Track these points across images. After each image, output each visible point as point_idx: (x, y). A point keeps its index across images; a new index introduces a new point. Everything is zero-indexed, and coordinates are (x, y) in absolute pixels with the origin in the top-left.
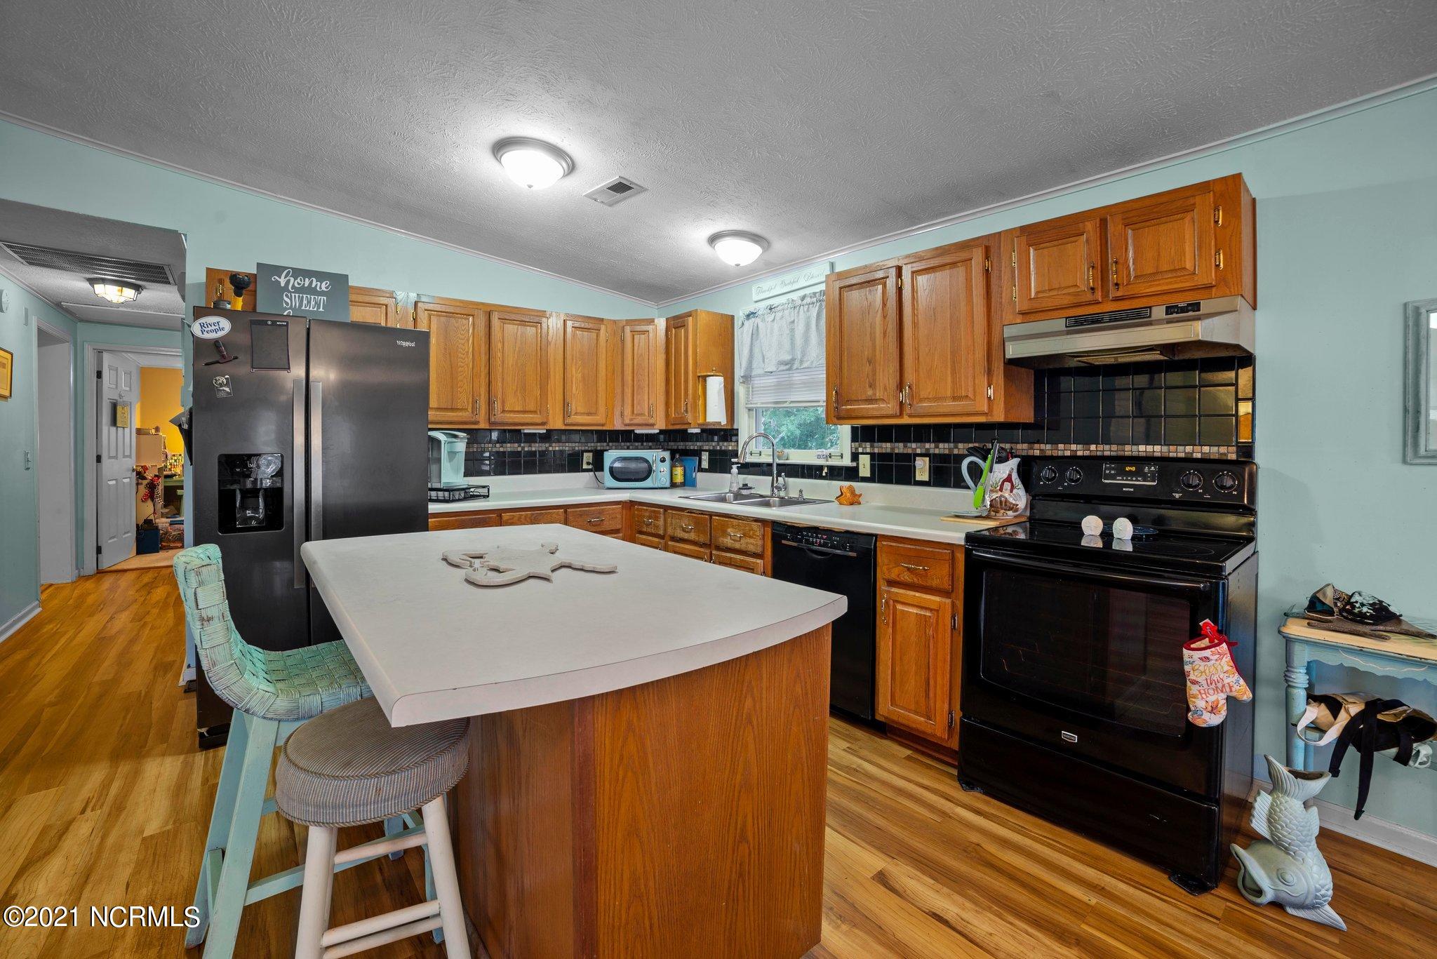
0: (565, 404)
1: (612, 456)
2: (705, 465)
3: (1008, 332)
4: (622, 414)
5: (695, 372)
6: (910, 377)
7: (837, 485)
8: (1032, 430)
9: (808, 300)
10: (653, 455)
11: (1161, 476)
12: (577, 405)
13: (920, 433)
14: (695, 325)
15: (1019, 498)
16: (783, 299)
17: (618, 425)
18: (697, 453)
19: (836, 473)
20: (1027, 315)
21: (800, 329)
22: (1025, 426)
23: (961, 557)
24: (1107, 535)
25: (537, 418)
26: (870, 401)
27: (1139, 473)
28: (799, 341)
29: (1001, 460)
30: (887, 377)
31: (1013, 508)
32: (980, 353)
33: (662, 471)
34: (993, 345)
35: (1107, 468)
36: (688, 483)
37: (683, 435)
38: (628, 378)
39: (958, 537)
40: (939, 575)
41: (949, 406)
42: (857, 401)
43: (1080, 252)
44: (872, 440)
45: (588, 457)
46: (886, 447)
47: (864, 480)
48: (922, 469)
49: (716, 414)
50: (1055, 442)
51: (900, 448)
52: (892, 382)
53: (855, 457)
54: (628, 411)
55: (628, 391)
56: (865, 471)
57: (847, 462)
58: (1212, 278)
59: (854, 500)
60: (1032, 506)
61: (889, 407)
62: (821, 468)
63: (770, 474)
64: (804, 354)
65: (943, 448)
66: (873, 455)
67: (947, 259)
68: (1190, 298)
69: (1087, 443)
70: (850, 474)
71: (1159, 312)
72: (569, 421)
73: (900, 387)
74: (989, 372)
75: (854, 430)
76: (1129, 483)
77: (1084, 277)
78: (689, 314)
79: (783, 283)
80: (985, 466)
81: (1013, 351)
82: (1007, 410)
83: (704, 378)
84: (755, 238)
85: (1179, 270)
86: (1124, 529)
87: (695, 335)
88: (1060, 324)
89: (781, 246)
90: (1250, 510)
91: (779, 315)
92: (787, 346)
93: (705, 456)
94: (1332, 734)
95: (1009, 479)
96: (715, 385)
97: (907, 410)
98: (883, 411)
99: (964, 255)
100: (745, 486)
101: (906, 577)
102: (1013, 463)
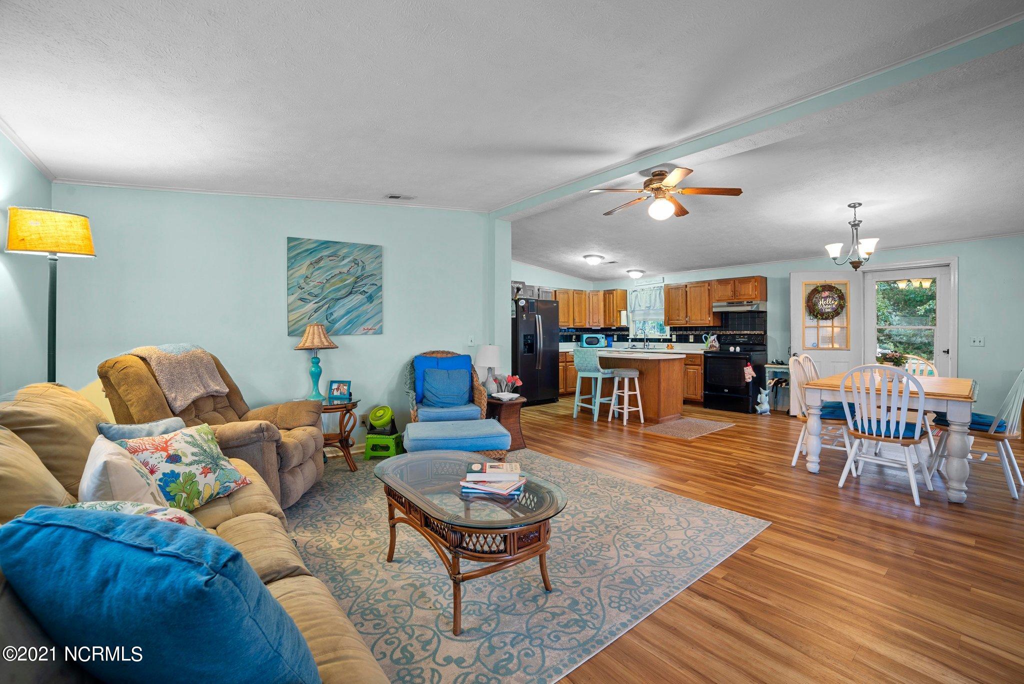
0: (574, 319)
1: (585, 336)
2: (615, 339)
3: (714, 304)
4: (589, 323)
5: (617, 309)
6: (689, 314)
7: (666, 344)
8: (720, 328)
9: (656, 288)
10: (599, 336)
11: (748, 338)
12: (577, 320)
13: (691, 329)
14: (617, 294)
15: (717, 344)
16: (647, 287)
17: (588, 326)
18: (613, 336)
19: (665, 341)
20: (718, 301)
21: (653, 297)
22: (718, 327)
23: (703, 357)
24: (735, 350)
25: (566, 324)
26: (677, 320)
27: (744, 338)
28: (653, 301)
29: (712, 335)
30: (682, 314)
31: (715, 347)
32: (707, 310)
33: (603, 342)
34: (710, 308)
35: (737, 337)
36: (609, 346)
37: (610, 329)
38: (591, 310)
39: (702, 352)
40: (698, 362)
41: (699, 322)
42: (674, 320)
43: (729, 287)
44: (676, 331)
45: (574, 337)
46: (681, 333)
47: (674, 342)
48: (691, 339)
49: (624, 323)
50: (726, 331)
51: (685, 333)
52: (684, 316)
53: (671, 336)
54: (591, 322)
55: (591, 315)
56: (674, 340)
57: (668, 337)
58: (754, 296)
59: (672, 348)
60: (720, 347)
61: (684, 322)
62: (660, 339)
63: (644, 342)
64: (655, 305)
65: (697, 333)
66: (677, 335)
67: (699, 285)
68: (751, 300)
69: (733, 331)
70: (670, 341)
71: (745, 303)
72: (575, 325)
73: (686, 317)
74: (709, 314)
75: (671, 327)
76: (741, 340)
77: (730, 293)
78: (614, 290)
79: (646, 281)
80: (708, 337)
81: (715, 310)
82: (714, 323)
83: (620, 311)
84: (642, 271)
85: (748, 294)
86: (738, 349)
87: (617, 296)
88: (725, 304)
89: (648, 273)
90: (766, 345)
91: (645, 292)
92: (649, 302)
93: (615, 337)
94: (772, 384)
95: (714, 340)
96: (624, 313)
97: (688, 323)
98: (681, 323)
99: (703, 285)
100: (634, 346)
101: (690, 363)
102: (715, 336)
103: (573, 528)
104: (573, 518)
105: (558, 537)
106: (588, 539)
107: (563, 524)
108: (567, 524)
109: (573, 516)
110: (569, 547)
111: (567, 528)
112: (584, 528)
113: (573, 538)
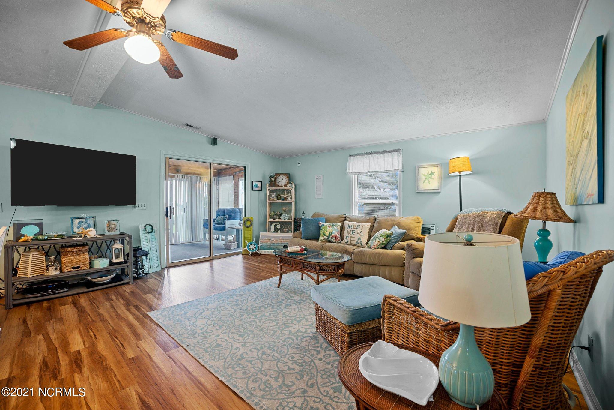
103: (265, 308)
104: (264, 314)
105: (274, 303)
106: (259, 303)
107: (271, 310)
108: (268, 310)
109: (264, 315)
110: (269, 300)
111: (269, 308)
112: (260, 308)
113: (267, 303)
